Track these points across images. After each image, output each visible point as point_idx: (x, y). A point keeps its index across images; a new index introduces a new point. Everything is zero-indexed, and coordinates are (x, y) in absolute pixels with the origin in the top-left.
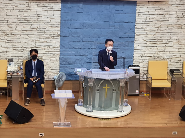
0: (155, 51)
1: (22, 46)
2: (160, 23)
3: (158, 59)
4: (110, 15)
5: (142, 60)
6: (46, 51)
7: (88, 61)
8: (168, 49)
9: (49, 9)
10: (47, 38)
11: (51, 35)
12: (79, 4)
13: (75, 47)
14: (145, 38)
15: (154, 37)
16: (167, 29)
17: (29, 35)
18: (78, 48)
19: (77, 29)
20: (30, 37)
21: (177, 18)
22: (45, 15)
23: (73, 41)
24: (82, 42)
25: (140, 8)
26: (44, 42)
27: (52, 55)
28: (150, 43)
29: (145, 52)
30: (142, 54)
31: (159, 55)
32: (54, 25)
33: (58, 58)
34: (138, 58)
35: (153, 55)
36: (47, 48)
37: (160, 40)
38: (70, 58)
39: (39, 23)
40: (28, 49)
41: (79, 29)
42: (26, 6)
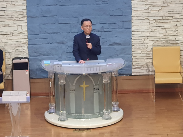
0: (162, 32)
3: (166, 44)
5: (144, 47)
6: (9, 39)
7: (67, 50)
8: (181, 30)
10: (9, 20)
14: (146, 15)
15: (159, 13)
18: (53, 33)
19: (49, 6)
23: (46, 23)
24: (57, 24)
26: (5, 26)
28: (155, 22)
29: (148, 35)
30: (144, 37)
31: (168, 38)
32: (17, 2)
33: (26, 47)
34: (138, 44)
35: (160, 39)
36: (9, 35)
37: (169, 17)
38: (43, 47)
41: (52, 5)
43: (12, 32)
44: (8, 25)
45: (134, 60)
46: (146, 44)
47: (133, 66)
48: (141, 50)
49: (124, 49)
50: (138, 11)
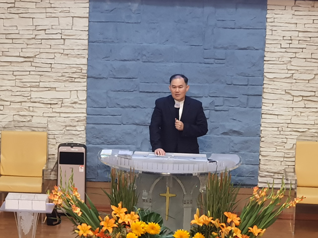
0: (313, 118)
4: (204, 31)
5: (280, 140)
6: (55, 112)
9: (62, 15)
10: (57, 81)
11: (67, 75)
12: (130, 4)
13: (123, 104)
14: (286, 86)
15: (309, 85)
17: (15, 73)
18: (129, 107)
20: (17, 77)
22: (53, 27)
23: (118, 90)
24: (137, 92)
25: (276, 16)
26: (50, 89)
27: (68, 123)
28: (301, 100)
29: (289, 121)
30: (282, 125)
32: (72, 51)
33: (83, 128)
34: (271, 136)
35: (309, 129)
36: (56, 105)
38: (111, 130)
39: (40, 46)
40: (13, 106)
41: (131, 60)
42: (10, 5)
43: (61, 101)
44: (55, 88)
45: (262, 162)
46: (284, 137)
47: (260, 172)
48: (275, 145)
49: (246, 142)
50: (275, 80)
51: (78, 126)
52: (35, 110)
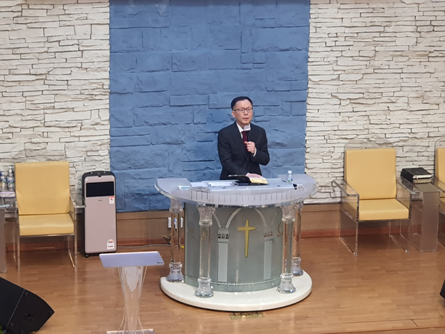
1: (7, 125)
2: (373, 48)
3: (370, 145)
4: (241, 33)
5: (327, 150)
6: (74, 136)
7: (185, 156)
8: (397, 117)
9: (79, 22)
10: (74, 100)
11: (86, 92)
12: (157, 5)
13: (151, 122)
14: (333, 89)
15: (357, 86)
16: (393, 65)
17: (25, 94)
18: (159, 124)
19: (153, 71)
20: (28, 98)
21: (418, 35)
22: (69, 37)
23: (145, 105)
24: (168, 106)
25: (320, 11)
26: (67, 110)
27: (89, 146)
28: (349, 104)
29: (336, 128)
30: (329, 132)
31: (372, 133)
32: (92, 64)
34: (316, 145)
35: (358, 135)
36: (75, 128)
37: (374, 95)
38: (139, 152)
39: (54, 60)
40: (24, 132)
41: (159, 71)
42: (16, 14)
43: (80, 123)
44: (73, 108)
46: (331, 145)
48: (322, 156)
49: (290, 154)
50: (320, 83)
51: (101, 150)
52: (50, 135)
